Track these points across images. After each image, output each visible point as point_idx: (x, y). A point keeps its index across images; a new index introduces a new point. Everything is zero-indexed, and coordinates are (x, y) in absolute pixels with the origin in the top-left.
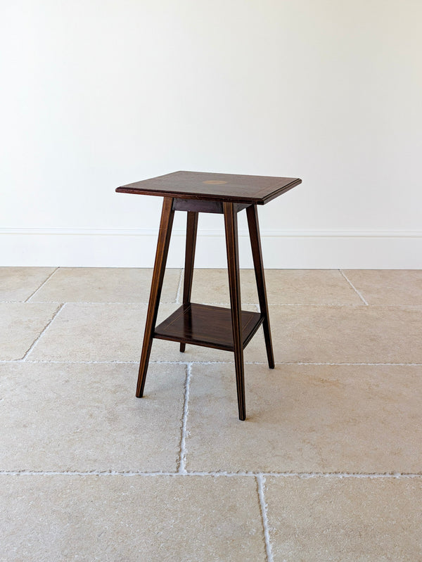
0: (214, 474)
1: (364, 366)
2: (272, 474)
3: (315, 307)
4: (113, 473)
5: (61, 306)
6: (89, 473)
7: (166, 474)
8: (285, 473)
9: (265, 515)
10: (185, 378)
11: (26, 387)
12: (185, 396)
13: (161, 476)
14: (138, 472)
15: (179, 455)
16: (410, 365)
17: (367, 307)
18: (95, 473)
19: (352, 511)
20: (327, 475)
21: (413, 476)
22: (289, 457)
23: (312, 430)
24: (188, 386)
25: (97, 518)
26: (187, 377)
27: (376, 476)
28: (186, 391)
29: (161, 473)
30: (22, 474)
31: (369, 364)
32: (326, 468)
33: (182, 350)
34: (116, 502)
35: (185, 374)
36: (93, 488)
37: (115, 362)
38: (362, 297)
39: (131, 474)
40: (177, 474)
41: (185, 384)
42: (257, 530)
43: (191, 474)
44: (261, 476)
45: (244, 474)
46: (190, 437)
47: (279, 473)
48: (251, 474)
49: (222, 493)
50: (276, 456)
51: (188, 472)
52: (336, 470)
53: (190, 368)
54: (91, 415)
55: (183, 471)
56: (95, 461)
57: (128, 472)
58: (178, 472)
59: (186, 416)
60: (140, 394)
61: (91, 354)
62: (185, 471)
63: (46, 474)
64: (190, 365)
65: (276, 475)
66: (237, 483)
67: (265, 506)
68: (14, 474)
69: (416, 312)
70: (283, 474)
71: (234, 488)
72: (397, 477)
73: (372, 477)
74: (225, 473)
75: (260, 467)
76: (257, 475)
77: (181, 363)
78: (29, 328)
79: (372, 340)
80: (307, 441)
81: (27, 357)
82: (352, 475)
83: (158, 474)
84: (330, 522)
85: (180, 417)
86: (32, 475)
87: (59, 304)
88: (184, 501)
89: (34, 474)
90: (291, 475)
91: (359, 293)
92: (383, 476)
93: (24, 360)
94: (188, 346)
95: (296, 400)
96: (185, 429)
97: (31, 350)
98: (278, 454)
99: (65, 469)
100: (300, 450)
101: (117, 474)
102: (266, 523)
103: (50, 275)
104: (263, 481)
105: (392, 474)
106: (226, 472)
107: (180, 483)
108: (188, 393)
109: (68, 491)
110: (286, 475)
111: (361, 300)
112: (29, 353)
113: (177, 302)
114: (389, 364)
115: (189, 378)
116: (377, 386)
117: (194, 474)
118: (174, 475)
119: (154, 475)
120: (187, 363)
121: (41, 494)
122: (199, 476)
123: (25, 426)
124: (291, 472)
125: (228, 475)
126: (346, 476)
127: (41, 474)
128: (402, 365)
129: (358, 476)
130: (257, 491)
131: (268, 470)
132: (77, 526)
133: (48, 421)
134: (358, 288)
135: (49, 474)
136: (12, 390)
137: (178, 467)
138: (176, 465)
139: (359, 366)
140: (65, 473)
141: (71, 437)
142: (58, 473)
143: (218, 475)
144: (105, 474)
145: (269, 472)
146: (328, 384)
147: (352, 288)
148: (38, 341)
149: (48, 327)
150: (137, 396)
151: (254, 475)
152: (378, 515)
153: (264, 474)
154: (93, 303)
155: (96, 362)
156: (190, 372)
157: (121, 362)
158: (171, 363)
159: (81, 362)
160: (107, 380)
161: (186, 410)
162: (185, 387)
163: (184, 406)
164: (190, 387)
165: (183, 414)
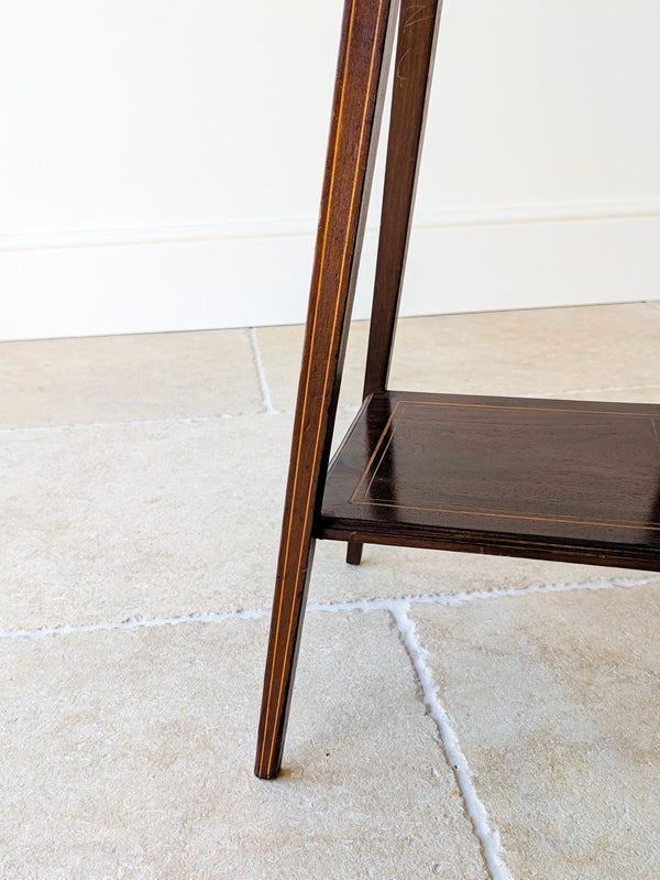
10: (407, 667)
12: (446, 754)
24: (432, 696)
26: (412, 662)
28: (439, 727)
33: (354, 557)
35: (401, 650)
37: (134, 623)
41: (420, 693)
53: (408, 625)
59: (496, 861)
60: (270, 766)
64: (402, 609)
77: (366, 606)
94: (368, 550)
108: (450, 735)
113: (272, 410)
115: (421, 664)
120: (389, 604)
150: (263, 777)
154: (26, 430)
155: (67, 630)
156: (414, 641)
157: (159, 622)
158: (334, 609)
159: (14, 635)
160: (121, 704)
161: (485, 828)
162: (429, 710)
163: (465, 804)
164: (446, 705)
165: (482, 852)
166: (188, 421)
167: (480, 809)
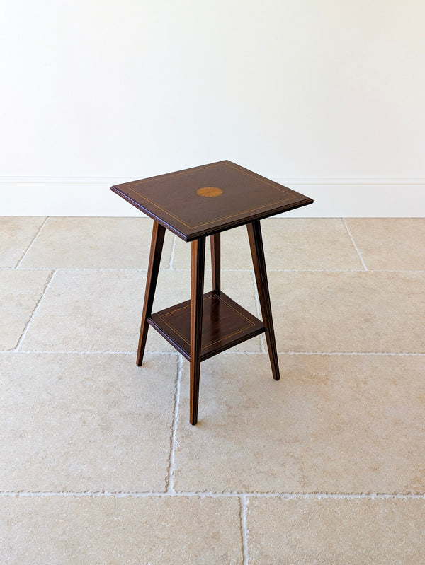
0: (200, 494)
1: (354, 356)
2: (255, 495)
3: (312, 273)
4: (106, 494)
5: (52, 274)
6: (83, 494)
7: (155, 494)
8: (267, 493)
9: (246, 543)
10: (176, 373)
11: (20, 385)
12: (175, 397)
13: (151, 497)
14: (129, 493)
15: (168, 472)
16: (400, 355)
17: (366, 273)
18: (89, 494)
19: (326, 539)
20: (307, 496)
21: (388, 497)
22: (272, 474)
23: (296, 440)
24: (179, 383)
25: (92, 546)
26: (178, 372)
27: (352, 497)
28: (177, 391)
29: (151, 494)
30: (21, 495)
31: (360, 354)
32: (306, 488)
34: (109, 528)
35: (176, 368)
36: (87, 512)
37: (107, 352)
38: (361, 259)
39: (123, 495)
40: (166, 494)
41: (176, 380)
42: (238, 560)
43: (179, 494)
44: (244, 496)
45: (228, 494)
46: (179, 450)
47: (261, 493)
48: (235, 495)
49: (207, 517)
50: (260, 472)
51: (176, 492)
52: (315, 490)
53: (181, 361)
54: (85, 423)
55: (172, 491)
56: (89, 478)
57: (120, 492)
58: (166, 491)
59: (175, 423)
61: (84, 342)
62: (174, 490)
63: (43, 494)
64: (182, 356)
65: (259, 496)
66: (221, 505)
67: (246, 532)
68: (14, 495)
69: (416, 281)
70: (265, 494)
71: (218, 512)
72: (373, 498)
73: (349, 497)
74: (211, 494)
75: (244, 486)
76: (240, 496)
77: (172, 353)
78: (20, 305)
79: (366, 320)
80: (291, 454)
81: (19, 345)
82: (330, 496)
83: (148, 494)
84: (305, 551)
85: (170, 425)
86: (30, 497)
87: (49, 272)
88: (172, 526)
89: (32, 494)
90: (273, 495)
91: (360, 253)
92: (360, 497)
93: (18, 349)
95: (283, 402)
96: (174, 439)
97: (24, 337)
98: (262, 470)
99: (60, 489)
100: (283, 465)
101: (109, 494)
102: (246, 552)
103: (39, 229)
104: (246, 503)
105: (368, 494)
106: (212, 492)
107: (168, 505)
108: (179, 393)
109: (64, 515)
110: (268, 496)
111: (361, 262)
112: (22, 340)
113: (171, 268)
114: (380, 354)
115: (180, 372)
116: (365, 383)
117: (182, 495)
118: (163, 495)
119: (144, 496)
120: (179, 354)
121: (40, 519)
122: (186, 497)
123: (21, 436)
124: (273, 492)
125: (215, 496)
126: (325, 496)
127: (39, 494)
128: (393, 354)
129: (336, 497)
130: (240, 514)
131: (251, 490)
132: (73, 556)
133: (43, 430)
134: (359, 246)
135: (46, 495)
136: (7, 390)
137: (166, 487)
138: (166, 484)
139: (350, 356)
140: (61, 494)
141: (66, 450)
142: (54, 494)
143: (204, 495)
144: (99, 495)
145: (252, 492)
146: (316, 380)
147: (353, 246)
148: (30, 324)
149: (39, 304)
151: (238, 495)
152: (351, 544)
153: (248, 495)
154: (84, 269)
155: (88, 352)
156: (181, 366)
157: (113, 353)
158: (163, 353)
159: (74, 352)
160: (99, 376)
161: (176, 416)
162: (176, 385)
163: (174, 410)
164: (181, 385)
165: (173, 421)
166: (140, 270)
167: (177, 411)
